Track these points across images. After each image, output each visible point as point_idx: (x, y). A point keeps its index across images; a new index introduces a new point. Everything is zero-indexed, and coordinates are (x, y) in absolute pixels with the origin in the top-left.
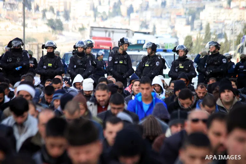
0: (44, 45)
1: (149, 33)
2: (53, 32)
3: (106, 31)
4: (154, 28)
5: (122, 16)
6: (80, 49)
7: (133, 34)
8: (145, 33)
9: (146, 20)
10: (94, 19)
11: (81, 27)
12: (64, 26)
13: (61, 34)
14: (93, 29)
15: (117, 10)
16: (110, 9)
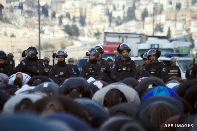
0: (55, 54)
1: (162, 38)
2: (69, 38)
3: (120, 37)
4: (169, 31)
5: (137, 20)
6: (92, 56)
7: (147, 39)
8: (159, 37)
9: (160, 23)
10: (108, 24)
11: (96, 31)
12: (80, 32)
13: (77, 40)
14: (106, 35)
15: (131, 14)
16: (124, 13)
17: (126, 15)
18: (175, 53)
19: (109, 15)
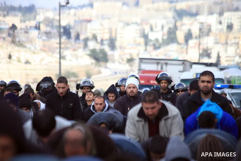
0: (80, 84)
1: (211, 65)
2: (96, 64)
3: (158, 63)
4: (219, 57)
5: (179, 43)
6: (123, 87)
7: (191, 67)
8: (207, 65)
9: (207, 48)
10: (144, 48)
11: (129, 57)
12: (109, 57)
13: (106, 67)
14: (142, 61)
15: (172, 36)
16: (164, 35)
17: (165, 37)
18: (226, 84)
19: (145, 37)
